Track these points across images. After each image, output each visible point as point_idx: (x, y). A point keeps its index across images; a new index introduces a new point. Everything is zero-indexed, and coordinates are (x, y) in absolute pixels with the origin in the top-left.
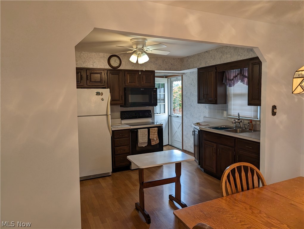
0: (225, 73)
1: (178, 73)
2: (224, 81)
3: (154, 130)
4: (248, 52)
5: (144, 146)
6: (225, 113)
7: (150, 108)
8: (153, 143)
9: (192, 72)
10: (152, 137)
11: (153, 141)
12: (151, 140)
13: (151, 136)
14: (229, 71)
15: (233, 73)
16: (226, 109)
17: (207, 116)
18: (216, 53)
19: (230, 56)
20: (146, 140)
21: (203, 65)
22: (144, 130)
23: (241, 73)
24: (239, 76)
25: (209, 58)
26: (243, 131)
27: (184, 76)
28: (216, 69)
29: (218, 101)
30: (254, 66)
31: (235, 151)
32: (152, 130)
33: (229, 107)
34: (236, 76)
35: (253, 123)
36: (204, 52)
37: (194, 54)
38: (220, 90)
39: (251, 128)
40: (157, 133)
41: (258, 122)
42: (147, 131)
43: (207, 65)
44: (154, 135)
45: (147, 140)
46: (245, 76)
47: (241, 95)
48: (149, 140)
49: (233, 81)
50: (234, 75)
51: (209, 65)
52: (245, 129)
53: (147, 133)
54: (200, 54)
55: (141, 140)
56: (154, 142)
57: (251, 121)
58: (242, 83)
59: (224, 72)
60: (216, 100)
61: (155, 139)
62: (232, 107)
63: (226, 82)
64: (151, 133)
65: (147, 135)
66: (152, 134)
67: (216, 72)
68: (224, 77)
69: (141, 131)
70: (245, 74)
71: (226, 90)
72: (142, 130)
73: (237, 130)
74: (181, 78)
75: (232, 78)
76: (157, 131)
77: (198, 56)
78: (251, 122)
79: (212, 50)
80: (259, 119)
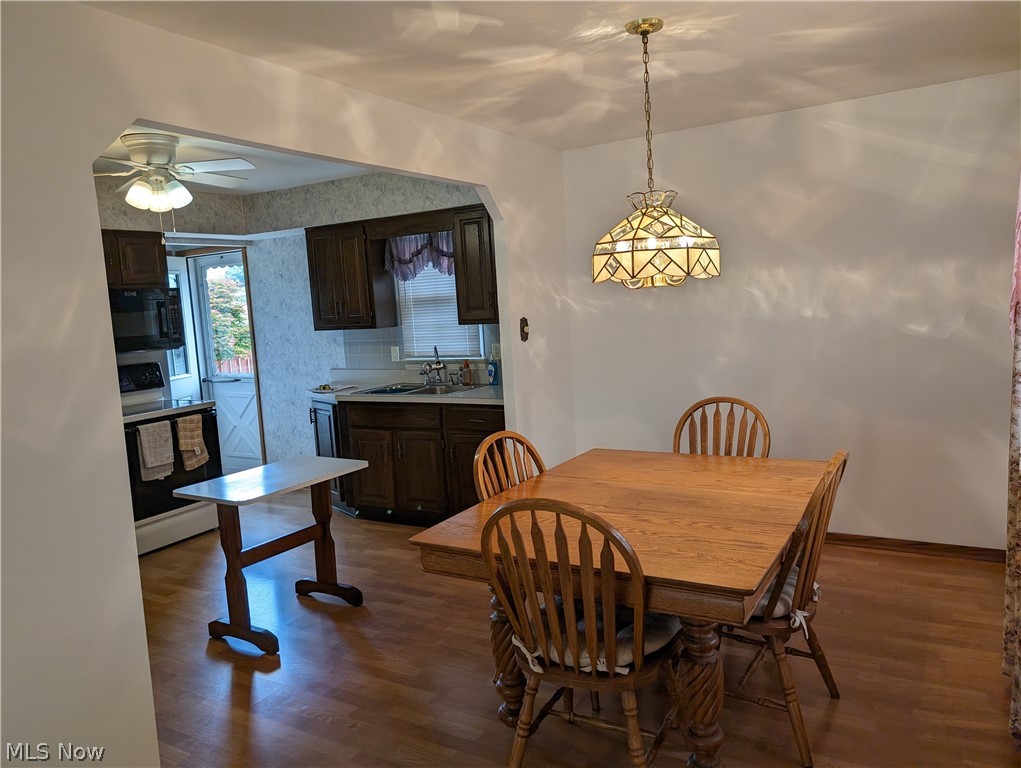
0: (387, 244)
1: (233, 241)
2: (387, 264)
3: (192, 421)
4: (448, 192)
5: (161, 476)
6: (395, 351)
7: (152, 356)
8: (191, 464)
9: (280, 239)
10: (186, 444)
11: (190, 458)
12: (185, 456)
13: (182, 442)
14: (398, 238)
15: (409, 244)
16: (398, 341)
17: (342, 365)
18: (363, 188)
19: (402, 198)
20: (168, 457)
21: (325, 220)
22: (160, 427)
23: (431, 244)
24: (426, 252)
25: (342, 201)
26: (448, 390)
27: (250, 251)
28: (365, 233)
29: (378, 321)
30: (466, 227)
31: (442, 439)
32: (184, 422)
33: (406, 334)
34: (418, 252)
35: (472, 367)
36: (325, 184)
37: (291, 186)
38: (379, 289)
39: (468, 381)
40: (200, 432)
41: (480, 365)
42: (169, 428)
43: (337, 221)
44: (192, 438)
45: (172, 457)
46: (443, 251)
47: (435, 302)
48: (178, 454)
49: (411, 266)
50: (413, 249)
51: (343, 221)
52: (454, 384)
53: (169, 434)
54: (313, 186)
55: (153, 460)
56: (194, 460)
57: (467, 363)
58: (437, 270)
59: (385, 240)
60: (373, 317)
61: (197, 449)
62: (415, 334)
63: (393, 267)
64: (181, 434)
65: (171, 440)
66: (186, 436)
67: (365, 241)
68: (387, 255)
69: (147, 429)
70: (440, 247)
71: (394, 289)
72: (153, 427)
73: (435, 389)
74: (239, 255)
75: (408, 257)
76: (201, 424)
77: (306, 194)
78: (467, 366)
79: (349, 179)
80: (483, 357)
